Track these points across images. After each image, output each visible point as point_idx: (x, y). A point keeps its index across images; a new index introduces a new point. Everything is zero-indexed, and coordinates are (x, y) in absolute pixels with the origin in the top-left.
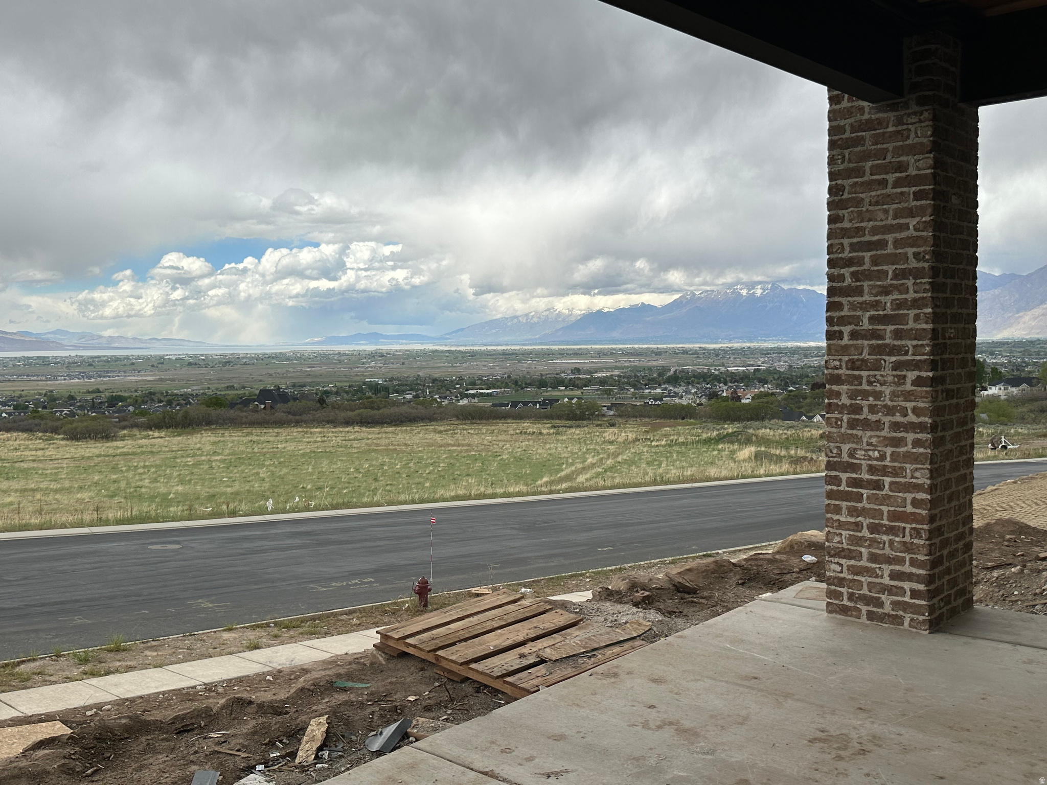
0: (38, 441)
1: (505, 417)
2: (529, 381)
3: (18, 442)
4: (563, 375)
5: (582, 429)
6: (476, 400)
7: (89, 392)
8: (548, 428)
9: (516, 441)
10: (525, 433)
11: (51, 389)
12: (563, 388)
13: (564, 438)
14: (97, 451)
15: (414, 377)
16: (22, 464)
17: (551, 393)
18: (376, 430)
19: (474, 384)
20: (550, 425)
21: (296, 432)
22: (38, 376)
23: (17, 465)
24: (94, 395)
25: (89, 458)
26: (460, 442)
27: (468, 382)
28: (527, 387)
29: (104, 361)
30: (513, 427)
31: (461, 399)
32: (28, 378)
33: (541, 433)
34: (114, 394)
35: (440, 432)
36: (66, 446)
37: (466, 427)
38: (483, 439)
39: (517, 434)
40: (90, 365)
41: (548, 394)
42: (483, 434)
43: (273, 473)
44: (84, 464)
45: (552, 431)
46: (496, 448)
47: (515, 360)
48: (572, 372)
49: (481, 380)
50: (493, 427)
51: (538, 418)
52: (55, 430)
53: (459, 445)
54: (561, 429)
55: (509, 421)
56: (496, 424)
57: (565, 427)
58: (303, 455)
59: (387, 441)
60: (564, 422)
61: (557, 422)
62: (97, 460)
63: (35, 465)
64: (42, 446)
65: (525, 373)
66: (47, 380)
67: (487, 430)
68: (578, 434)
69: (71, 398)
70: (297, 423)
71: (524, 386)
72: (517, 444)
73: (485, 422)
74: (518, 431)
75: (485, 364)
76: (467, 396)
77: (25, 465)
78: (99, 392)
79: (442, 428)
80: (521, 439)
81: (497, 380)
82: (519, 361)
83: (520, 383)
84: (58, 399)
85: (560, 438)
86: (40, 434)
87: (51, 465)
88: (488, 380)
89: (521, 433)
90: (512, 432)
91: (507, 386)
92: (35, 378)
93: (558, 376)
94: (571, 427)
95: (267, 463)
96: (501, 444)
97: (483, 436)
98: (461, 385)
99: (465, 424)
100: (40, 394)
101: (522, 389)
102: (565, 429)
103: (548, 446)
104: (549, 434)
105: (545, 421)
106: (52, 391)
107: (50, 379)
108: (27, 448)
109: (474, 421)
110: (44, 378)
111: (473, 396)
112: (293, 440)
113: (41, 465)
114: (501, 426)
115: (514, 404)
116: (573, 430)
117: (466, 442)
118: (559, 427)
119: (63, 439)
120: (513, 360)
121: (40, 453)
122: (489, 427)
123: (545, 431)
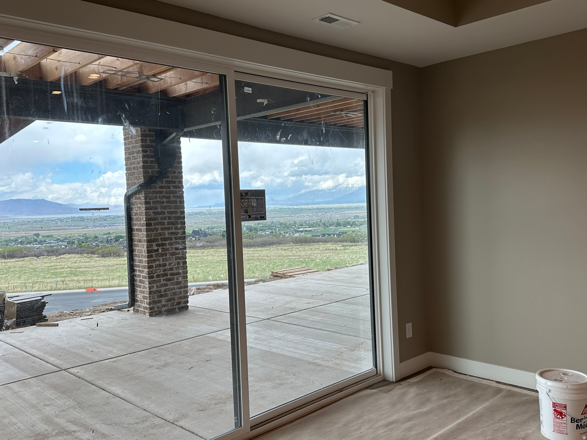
0: (85, 258)
1: (318, 241)
2: (331, 223)
3: (75, 259)
4: (349, 219)
5: (358, 247)
6: (303, 234)
7: (105, 234)
8: (340, 247)
9: (323, 253)
10: (328, 249)
11: (86, 233)
12: (350, 226)
13: (348, 251)
14: (115, 263)
15: (270, 222)
16: (80, 269)
17: (342, 229)
18: (252, 249)
19: (302, 225)
20: (341, 245)
21: (211, 251)
22: (79, 226)
23: (78, 269)
24: (108, 236)
25: (112, 266)
26: (295, 254)
27: (299, 224)
28: (330, 226)
29: (111, 218)
30: (322, 246)
31: (295, 233)
32: (74, 228)
33: (336, 249)
34: (118, 235)
35: (285, 250)
36: (100, 260)
37: (298, 247)
38: (306, 253)
39: (324, 250)
40: (105, 220)
41: (341, 230)
42: (306, 250)
43: (203, 271)
44: (110, 268)
45: (342, 248)
46: (313, 257)
47: (324, 212)
48: (354, 218)
49: (306, 223)
50: (312, 247)
51: (335, 241)
52: (93, 253)
53: (294, 256)
54: (347, 247)
55: (320, 243)
56: (313, 245)
57: (349, 246)
58: (217, 262)
59: (258, 255)
60: (349, 244)
61: (345, 244)
62: (116, 266)
63: (86, 269)
64: (88, 260)
65: (329, 219)
66: (83, 228)
67: (309, 248)
68: (356, 249)
69: (96, 237)
70: (212, 247)
71: (328, 226)
72: (324, 255)
73: (307, 244)
74: (324, 249)
75: (308, 214)
76: (298, 232)
77: (82, 270)
78: (110, 234)
79: (286, 248)
80: (326, 252)
81: (314, 223)
82: (326, 213)
83: (326, 224)
84: (90, 238)
85: (346, 251)
86: (86, 255)
87: (95, 269)
88: (309, 223)
89: (326, 249)
90: (322, 249)
91: (319, 226)
92: (77, 227)
93: (347, 220)
94: (352, 246)
95: (200, 266)
96: (316, 255)
97: (306, 251)
98: (295, 226)
99: (297, 246)
100: (80, 236)
101: (327, 227)
102: (349, 247)
103: (340, 255)
104: (340, 250)
105: (339, 243)
106: (86, 234)
107: (85, 228)
108: (80, 262)
109: (302, 244)
110: (82, 227)
111: (302, 231)
112: (211, 255)
113: (89, 269)
114: (316, 246)
115: (324, 235)
116: (353, 247)
117: (298, 254)
118: (346, 246)
119: (97, 257)
120: (323, 212)
121: (87, 264)
122: (310, 247)
123: (338, 248)
